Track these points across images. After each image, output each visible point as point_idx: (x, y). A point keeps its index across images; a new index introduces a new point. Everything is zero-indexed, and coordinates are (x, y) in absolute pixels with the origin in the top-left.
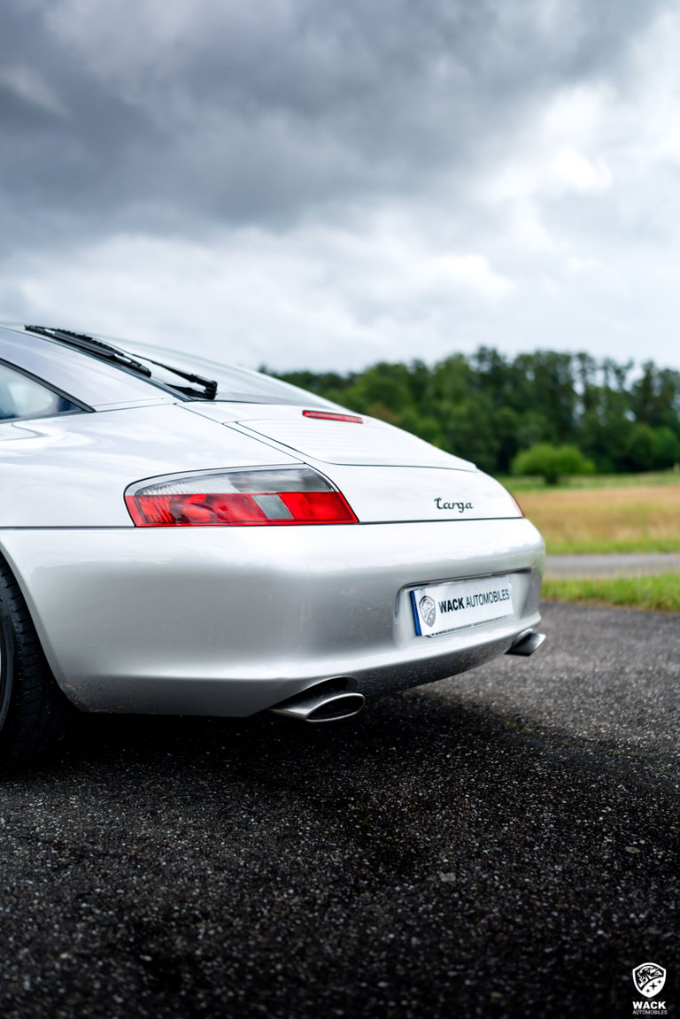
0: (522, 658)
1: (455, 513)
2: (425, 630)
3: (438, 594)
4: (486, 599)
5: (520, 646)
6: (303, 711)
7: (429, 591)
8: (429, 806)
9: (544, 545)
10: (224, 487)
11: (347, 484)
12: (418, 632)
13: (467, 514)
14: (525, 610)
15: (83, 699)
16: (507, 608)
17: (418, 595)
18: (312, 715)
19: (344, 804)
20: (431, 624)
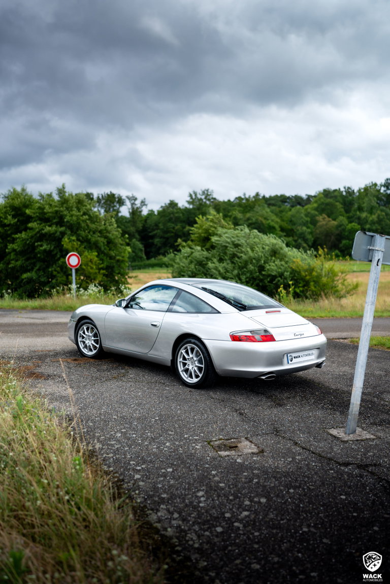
0: (318, 369)
1: (299, 337)
2: (290, 362)
3: (294, 355)
4: (307, 355)
5: (319, 365)
6: (264, 378)
7: (291, 354)
8: (289, 398)
9: (326, 341)
10: (249, 334)
11: (273, 332)
12: (288, 363)
13: (302, 336)
14: (319, 356)
15: (221, 373)
16: (313, 357)
17: (289, 355)
18: (265, 378)
19: (272, 397)
20: (291, 361)
